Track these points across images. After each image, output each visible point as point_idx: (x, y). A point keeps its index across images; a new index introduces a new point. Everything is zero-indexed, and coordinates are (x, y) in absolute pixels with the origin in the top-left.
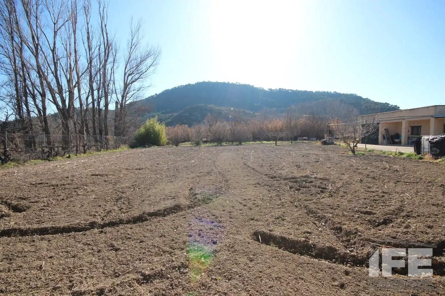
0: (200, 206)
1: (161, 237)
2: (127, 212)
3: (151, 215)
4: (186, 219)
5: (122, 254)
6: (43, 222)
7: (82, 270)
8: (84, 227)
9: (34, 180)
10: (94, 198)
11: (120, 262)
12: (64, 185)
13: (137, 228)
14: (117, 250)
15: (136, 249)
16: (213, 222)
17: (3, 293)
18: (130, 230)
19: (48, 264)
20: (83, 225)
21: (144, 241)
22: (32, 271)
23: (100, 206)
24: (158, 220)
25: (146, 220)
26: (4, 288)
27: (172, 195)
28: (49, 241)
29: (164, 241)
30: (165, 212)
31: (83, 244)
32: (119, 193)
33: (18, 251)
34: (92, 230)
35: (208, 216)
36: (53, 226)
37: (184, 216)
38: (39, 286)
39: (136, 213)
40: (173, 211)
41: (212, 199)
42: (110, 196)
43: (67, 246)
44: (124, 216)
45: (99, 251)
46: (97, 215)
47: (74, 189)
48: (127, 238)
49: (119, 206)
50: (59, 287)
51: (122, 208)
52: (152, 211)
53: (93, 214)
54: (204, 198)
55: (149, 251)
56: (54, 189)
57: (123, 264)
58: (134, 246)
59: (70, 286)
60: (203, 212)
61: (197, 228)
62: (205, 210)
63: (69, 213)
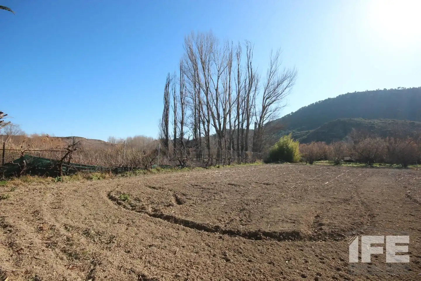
0: (325, 241)
1: (270, 263)
2: (246, 225)
3: (266, 234)
4: (303, 252)
5: (230, 267)
6: (188, 216)
7: (198, 268)
8: (211, 228)
9: (193, 182)
10: (225, 205)
11: (226, 274)
12: (209, 189)
13: (247, 245)
14: (228, 260)
15: (243, 267)
16: (338, 269)
17: (150, 264)
18: (243, 244)
19: (180, 252)
20: (211, 227)
21: (252, 262)
22: (170, 254)
23: (226, 213)
24: (271, 243)
25: (260, 239)
26: (151, 261)
27: (292, 218)
28: (187, 232)
29: (271, 270)
30: (281, 236)
31: (206, 243)
32: (244, 204)
33: (168, 234)
34: (216, 233)
35: (333, 259)
36: (193, 221)
37: (301, 248)
38: (169, 268)
39: (253, 228)
40: (290, 237)
41: (343, 236)
42: (236, 205)
43: (195, 242)
44: (241, 228)
45: (214, 256)
46: (222, 220)
47: (214, 193)
48: (239, 252)
49: (241, 216)
50: (179, 276)
51: (242, 220)
52: (267, 231)
53: (220, 218)
54: (332, 232)
55: (254, 275)
56: (202, 191)
57: (228, 278)
58: (242, 262)
59: (186, 279)
60: (327, 250)
61: (315, 270)
62: (331, 249)
63: (205, 213)
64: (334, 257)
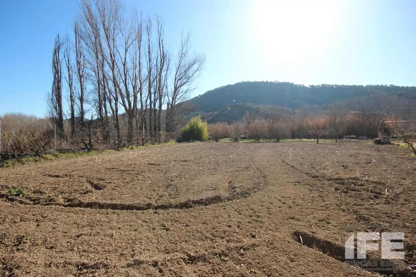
0: (238, 199)
1: (203, 224)
2: (175, 198)
3: (195, 202)
4: (226, 210)
5: (171, 234)
6: (114, 199)
7: (141, 242)
9: (108, 165)
10: (150, 184)
11: (170, 240)
12: (128, 171)
13: (182, 213)
14: (167, 230)
15: (183, 231)
16: (251, 216)
17: (86, 252)
18: (178, 214)
19: (118, 234)
20: (142, 205)
21: (189, 226)
22: (106, 238)
23: (154, 190)
24: (201, 208)
25: (191, 207)
26: (87, 249)
27: (213, 187)
28: (118, 215)
29: (206, 228)
30: (207, 202)
31: (142, 220)
32: (169, 180)
33: (97, 221)
34: (149, 210)
35: (247, 210)
36: (121, 203)
37: (224, 207)
38: (110, 251)
39: (183, 200)
40: (214, 201)
41: (249, 194)
42: (162, 182)
43: (131, 221)
44: (172, 201)
45: (154, 229)
46: (152, 198)
47: (136, 174)
48: (175, 221)
49: (169, 192)
50: (125, 254)
51: (171, 194)
52: (195, 199)
53: (149, 196)
54: (242, 192)
55: (193, 235)
56: (122, 173)
57: (173, 243)
58: (181, 228)
59: (132, 254)
60: (242, 205)
61: (237, 220)
62: (244, 204)
63: (132, 194)
64: (247, 209)
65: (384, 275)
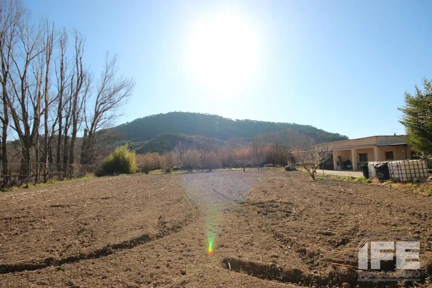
0: (169, 235)
1: (126, 270)
2: (89, 245)
3: (116, 247)
4: (154, 249)
8: (39, 264)
10: (53, 232)
12: (18, 218)
13: (99, 263)
16: (182, 252)
18: (92, 265)
20: (38, 263)
21: (107, 277)
23: (58, 240)
24: (123, 253)
25: (111, 253)
27: (140, 225)
29: (129, 276)
30: (132, 244)
31: (37, 283)
32: (81, 224)
34: (49, 267)
35: (177, 245)
36: (4, 264)
37: (152, 247)
39: (99, 246)
41: (181, 227)
42: (70, 228)
44: (85, 250)
46: (54, 250)
47: (30, 222)
48: (88, 275)
49: (81, 239)
51: (84, 242)
52: (117, 243)
53: (50, 249)
54: (173, 226)
56: (6, 222)
58: (96, 282)
60: (172, 241)
61: (166, 259)
62: (174, 239)
63: (22, 249)
64: (178, 244)
65: (295, 283)
